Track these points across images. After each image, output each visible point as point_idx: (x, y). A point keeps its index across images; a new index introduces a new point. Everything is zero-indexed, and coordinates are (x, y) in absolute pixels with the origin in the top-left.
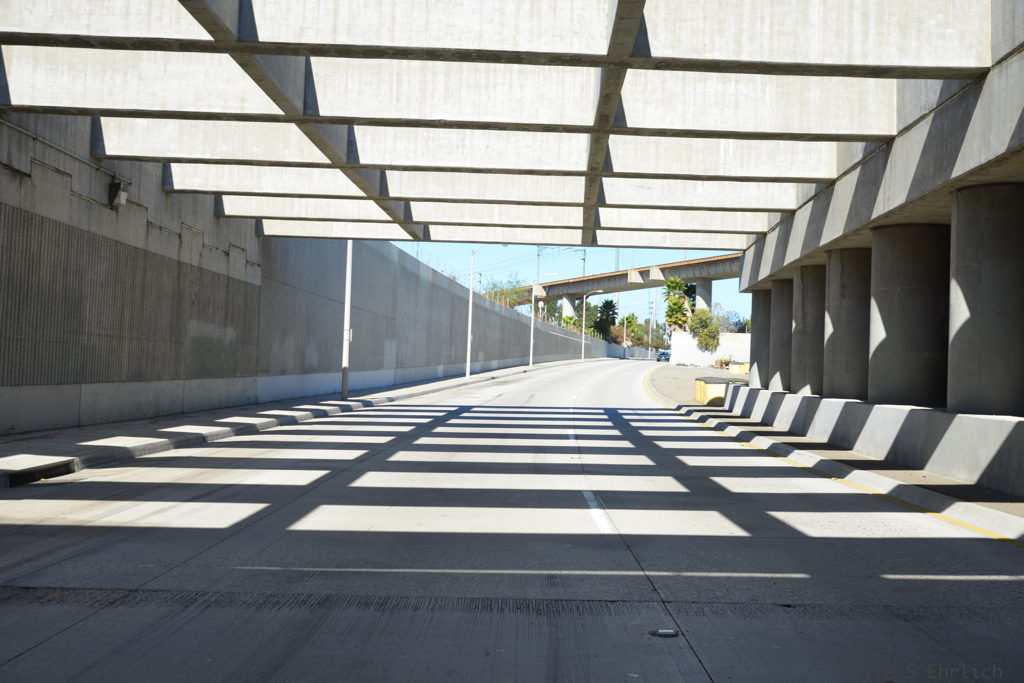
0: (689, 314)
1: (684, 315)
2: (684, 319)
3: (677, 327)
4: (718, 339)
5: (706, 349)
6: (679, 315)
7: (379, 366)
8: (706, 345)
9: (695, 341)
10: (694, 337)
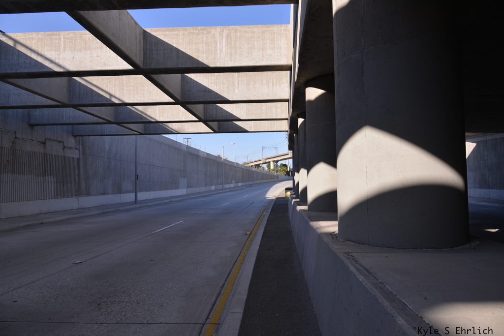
7: (177, 188)
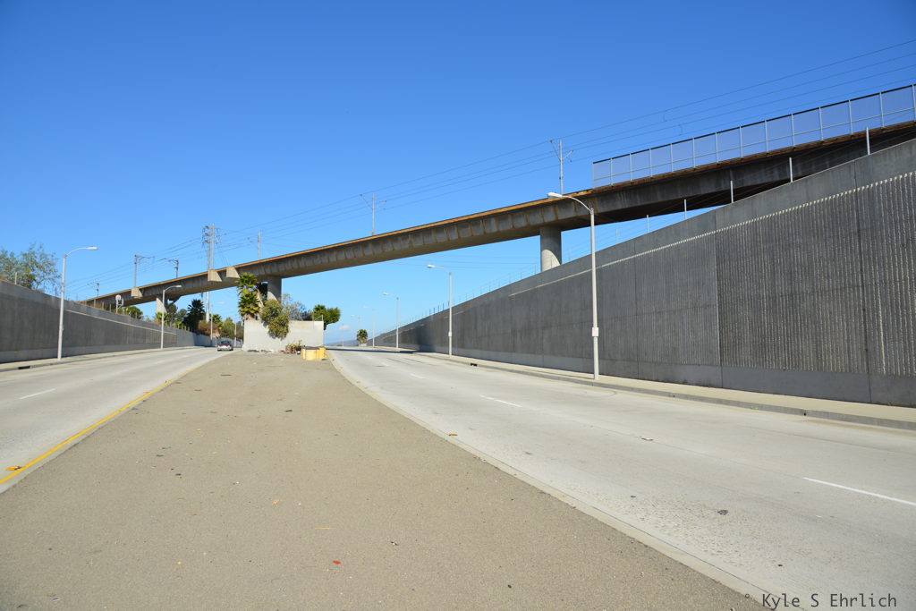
0: (261, 305)
1: (257, 306)
2: (256, 309)
3: (249, 317)
4: (287, 327)
5: (277, 336)
6: (251, 306)
8: (277, 332)
9: (267, 329)
10: (265, 325)
